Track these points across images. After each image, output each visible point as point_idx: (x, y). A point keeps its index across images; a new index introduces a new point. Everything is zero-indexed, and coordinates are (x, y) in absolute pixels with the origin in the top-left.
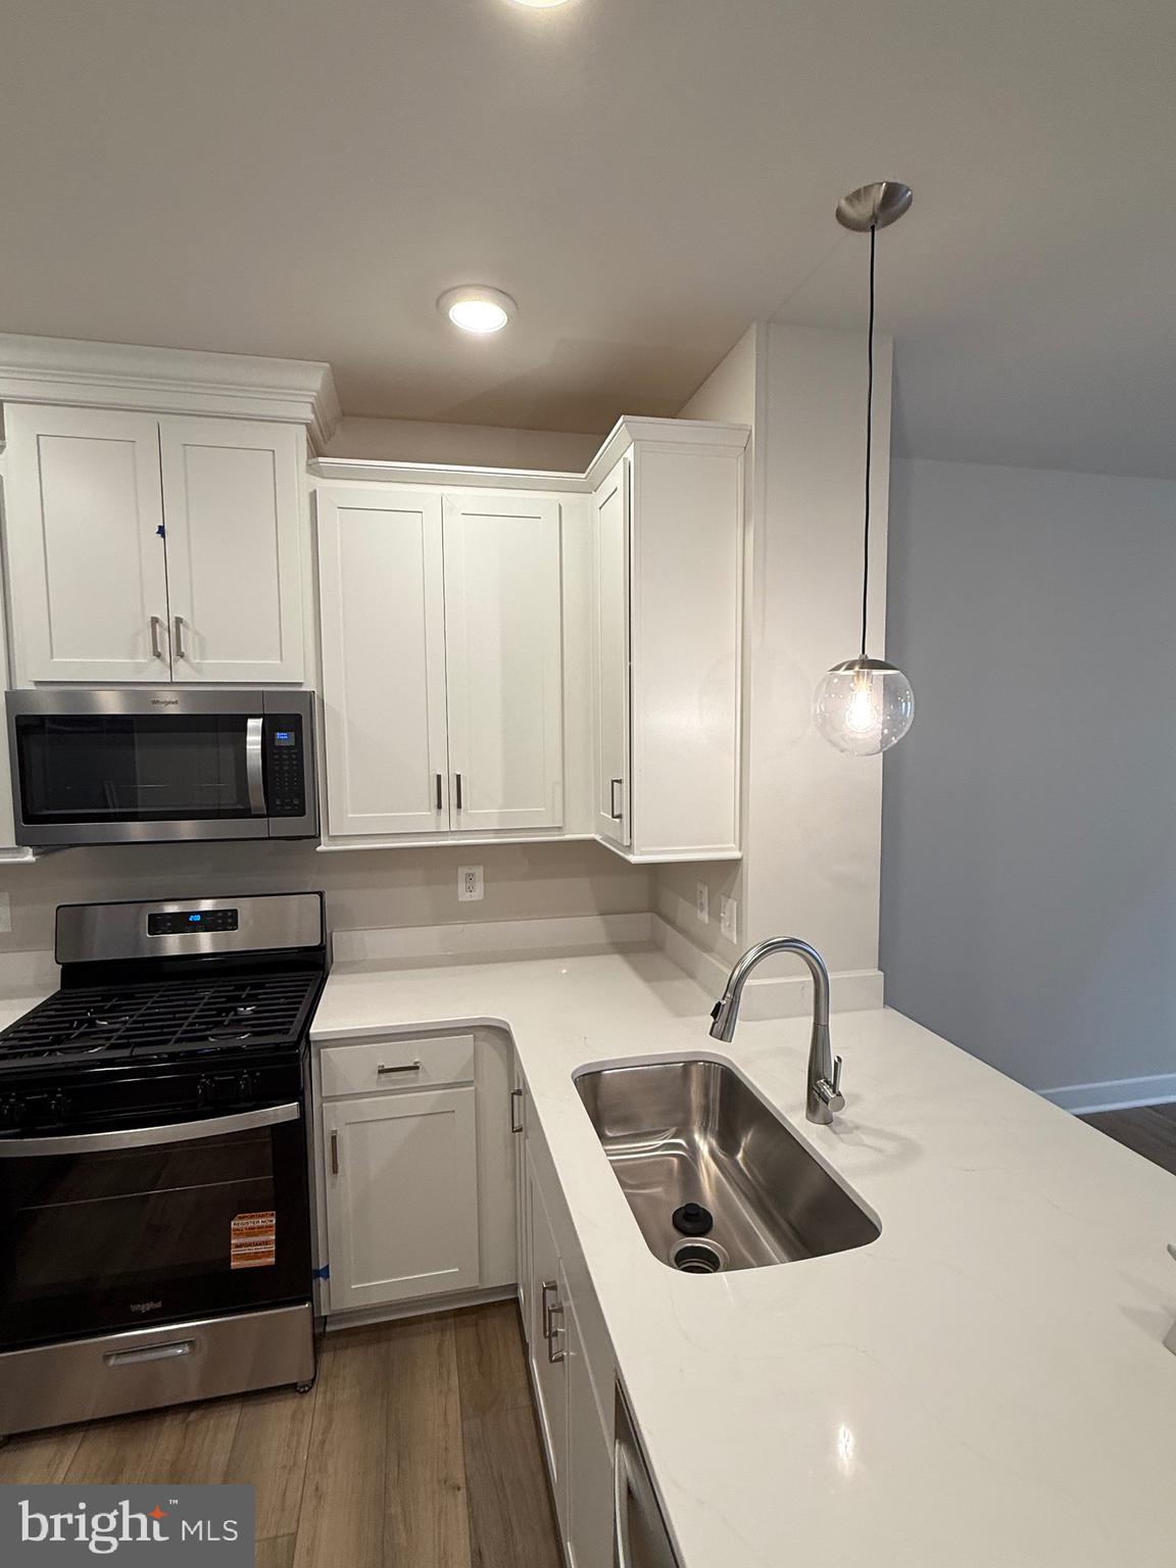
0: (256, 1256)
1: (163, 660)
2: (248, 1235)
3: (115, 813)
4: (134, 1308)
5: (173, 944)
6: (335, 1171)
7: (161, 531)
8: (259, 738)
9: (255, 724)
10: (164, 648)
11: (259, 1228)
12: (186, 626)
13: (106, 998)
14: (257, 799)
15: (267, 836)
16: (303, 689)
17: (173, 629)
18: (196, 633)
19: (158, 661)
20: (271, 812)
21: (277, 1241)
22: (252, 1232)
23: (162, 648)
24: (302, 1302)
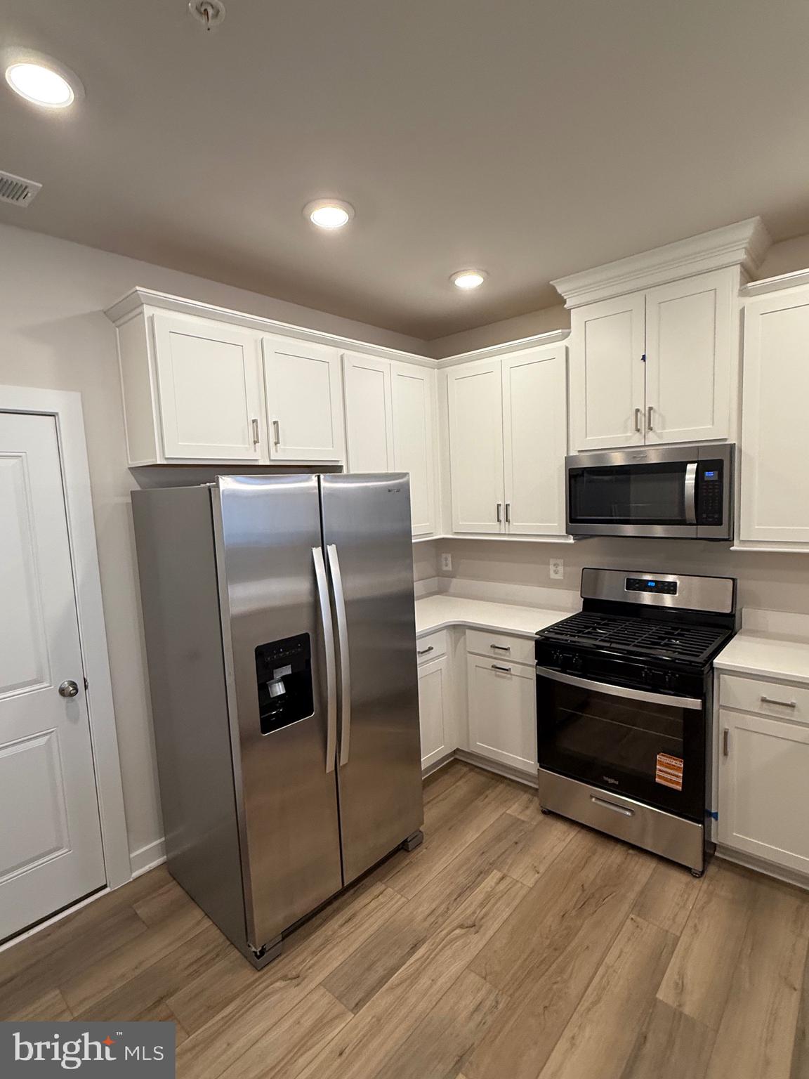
0: (670, 781)
1: (641, 433)
2: (666, 767)
3: (616, 520)
4: (606, 778)
5: (647, 598)
6: (726, 754)
7: (644, 358)
8: (694, 476)
9: (692, 467)
10: (642, 426)
11: (673, 765)
12: (655, 412)
13: (603, 619)
14: (691, 514)
15: (695, 537)
16: (726, 443)
17: (647, 415)
18: (660, 415)
19: (638, 434)
20: (700, 522)
21: (684, 778)
22: (668, 766)
23: (641, 426)
24: (698, 822)
